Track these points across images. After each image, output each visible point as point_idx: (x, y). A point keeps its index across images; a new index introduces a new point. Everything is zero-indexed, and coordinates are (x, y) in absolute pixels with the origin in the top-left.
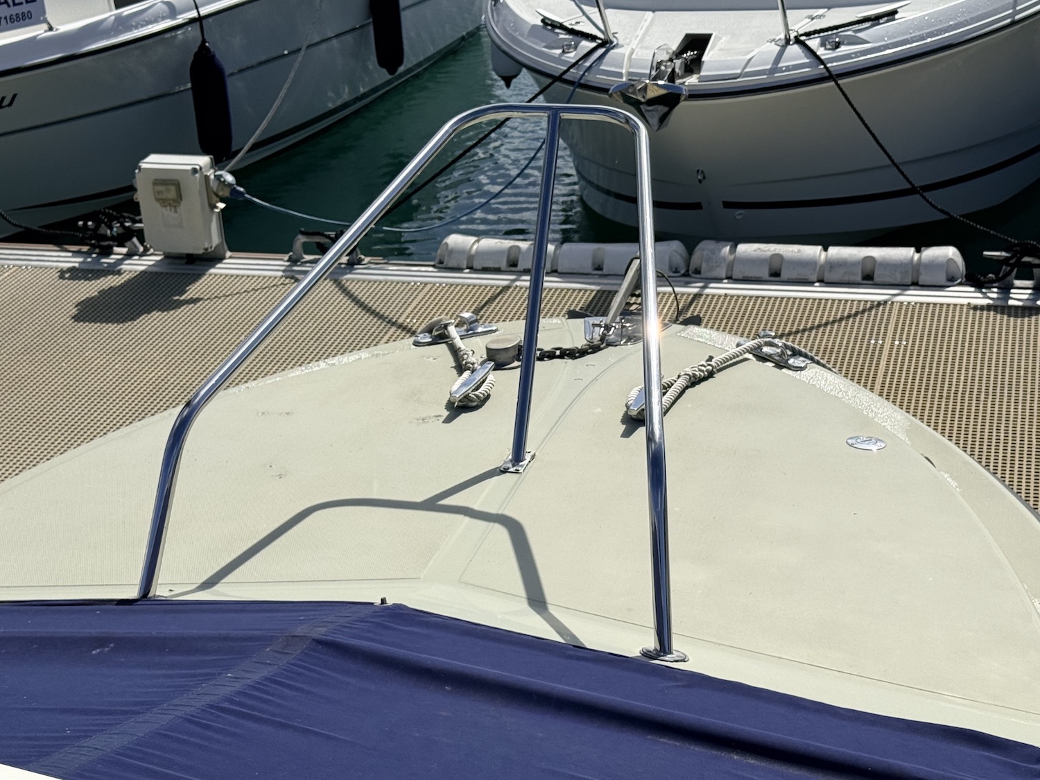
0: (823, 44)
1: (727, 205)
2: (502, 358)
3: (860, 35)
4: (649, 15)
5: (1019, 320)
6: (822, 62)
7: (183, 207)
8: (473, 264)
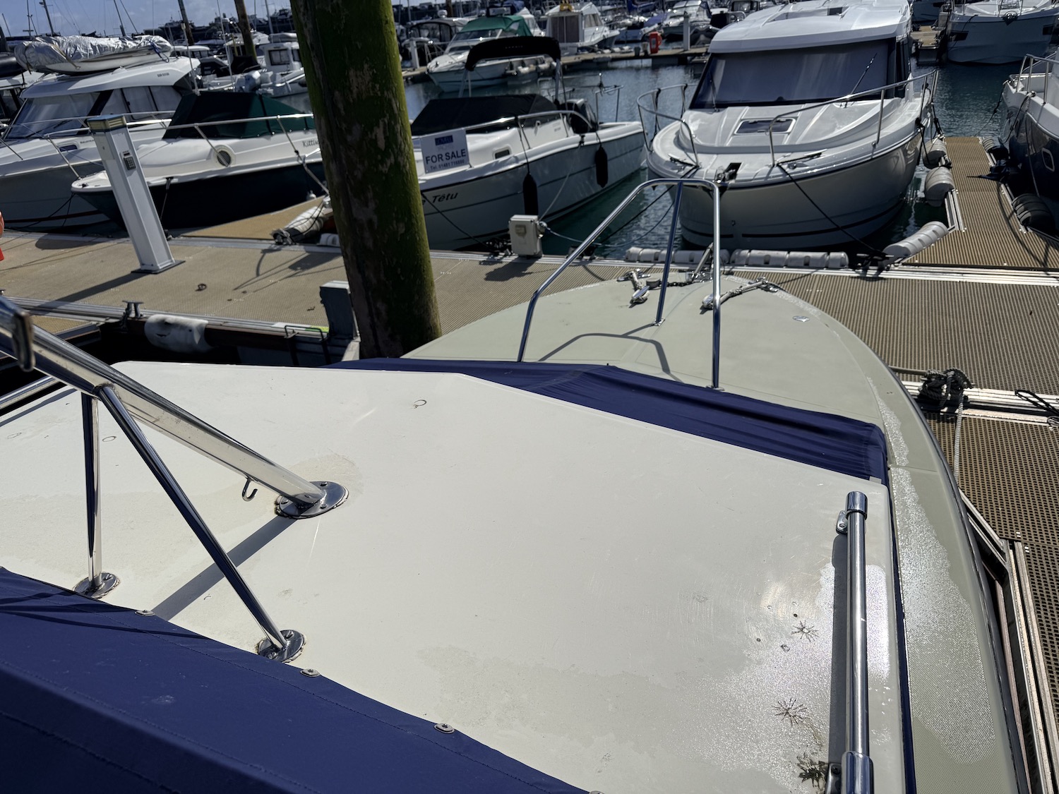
0: (789, 167)
1: (744, 235)
2: (653, 285)
3: (805, 163)
4: (715, 156)
5: (871, 283)
6: (787, 173)
7: (526, 236)
8: (640, 259)
